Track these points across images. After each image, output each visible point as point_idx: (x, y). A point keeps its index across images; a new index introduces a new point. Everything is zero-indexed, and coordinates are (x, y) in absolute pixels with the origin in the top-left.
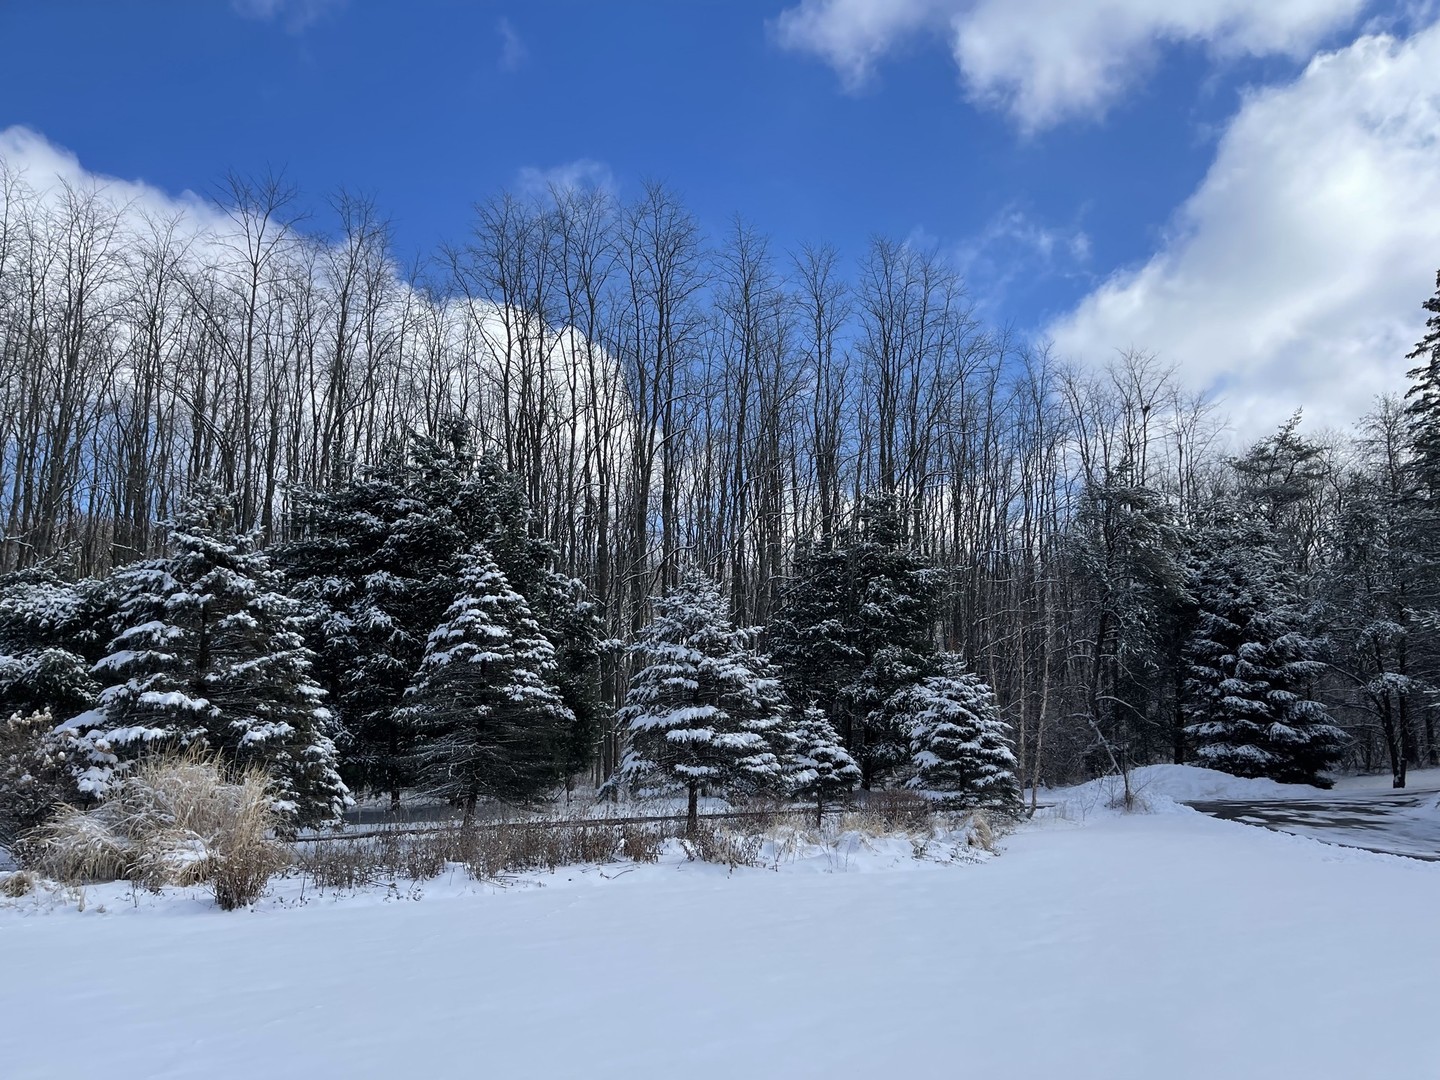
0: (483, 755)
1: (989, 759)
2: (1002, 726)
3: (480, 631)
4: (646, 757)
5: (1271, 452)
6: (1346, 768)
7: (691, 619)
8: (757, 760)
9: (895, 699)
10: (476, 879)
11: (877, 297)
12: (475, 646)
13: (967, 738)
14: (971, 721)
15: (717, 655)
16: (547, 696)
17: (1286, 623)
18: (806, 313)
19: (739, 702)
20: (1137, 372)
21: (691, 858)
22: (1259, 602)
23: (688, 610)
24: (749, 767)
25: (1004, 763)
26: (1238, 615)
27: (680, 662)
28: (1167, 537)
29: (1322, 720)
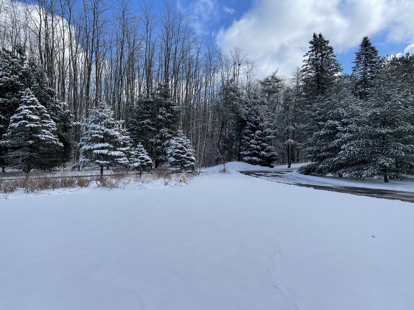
0: (32, 156)
1: (188, 159)
2: (192, 151)
3: (29, 117)
4: (87, 157)
5: (270, 80)
6: (278, 163)
7: (101, 117)
8: (122, 159)
9: (165, 143)
10: (27, 192)
11: (165, 21)
12: (27, 122)
13: (183, 154)
14: (184, 149)
15: (109, 128)
16: (53, 138)
17: (267, 126)
18: (143, 23)
19: (116, 142)
20: (238, 54)
21: (99, 186)
22: (262, 120)
23: (100, 114)
24: (119, 161)
25: (192, 161)
26: (256, 124)
27: (98, 130)
28: (241, 101)
29: (273, 151)
